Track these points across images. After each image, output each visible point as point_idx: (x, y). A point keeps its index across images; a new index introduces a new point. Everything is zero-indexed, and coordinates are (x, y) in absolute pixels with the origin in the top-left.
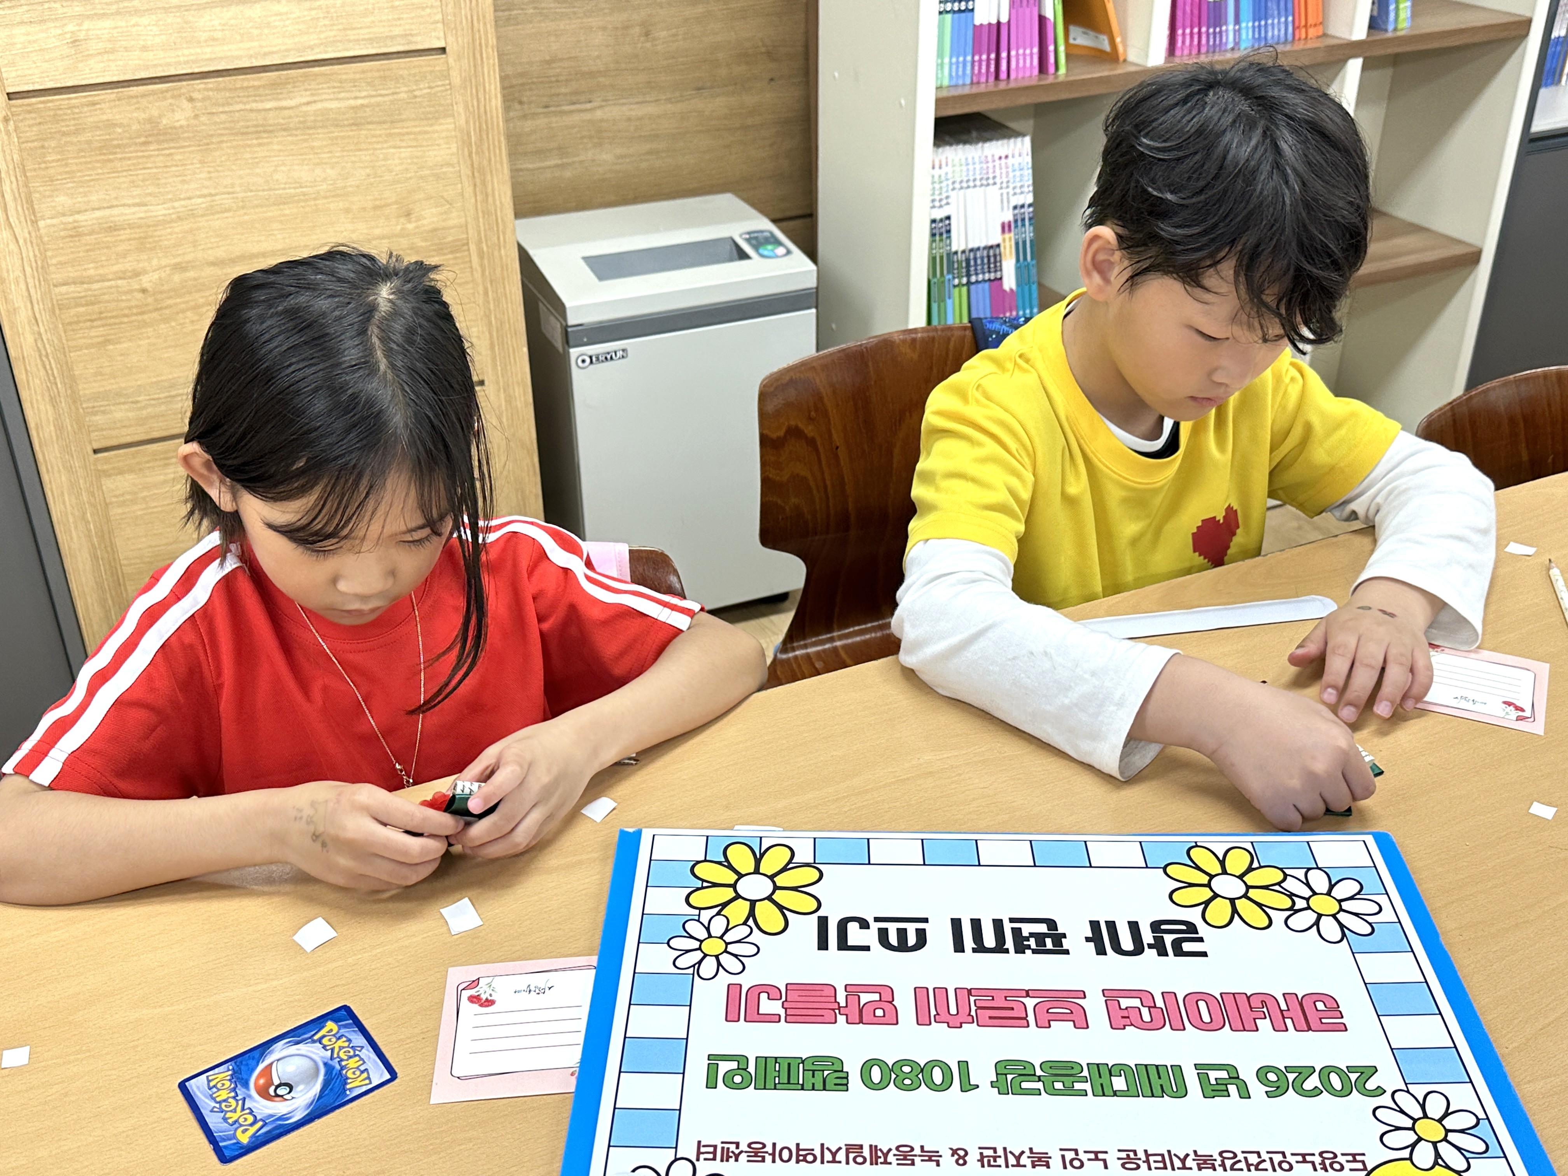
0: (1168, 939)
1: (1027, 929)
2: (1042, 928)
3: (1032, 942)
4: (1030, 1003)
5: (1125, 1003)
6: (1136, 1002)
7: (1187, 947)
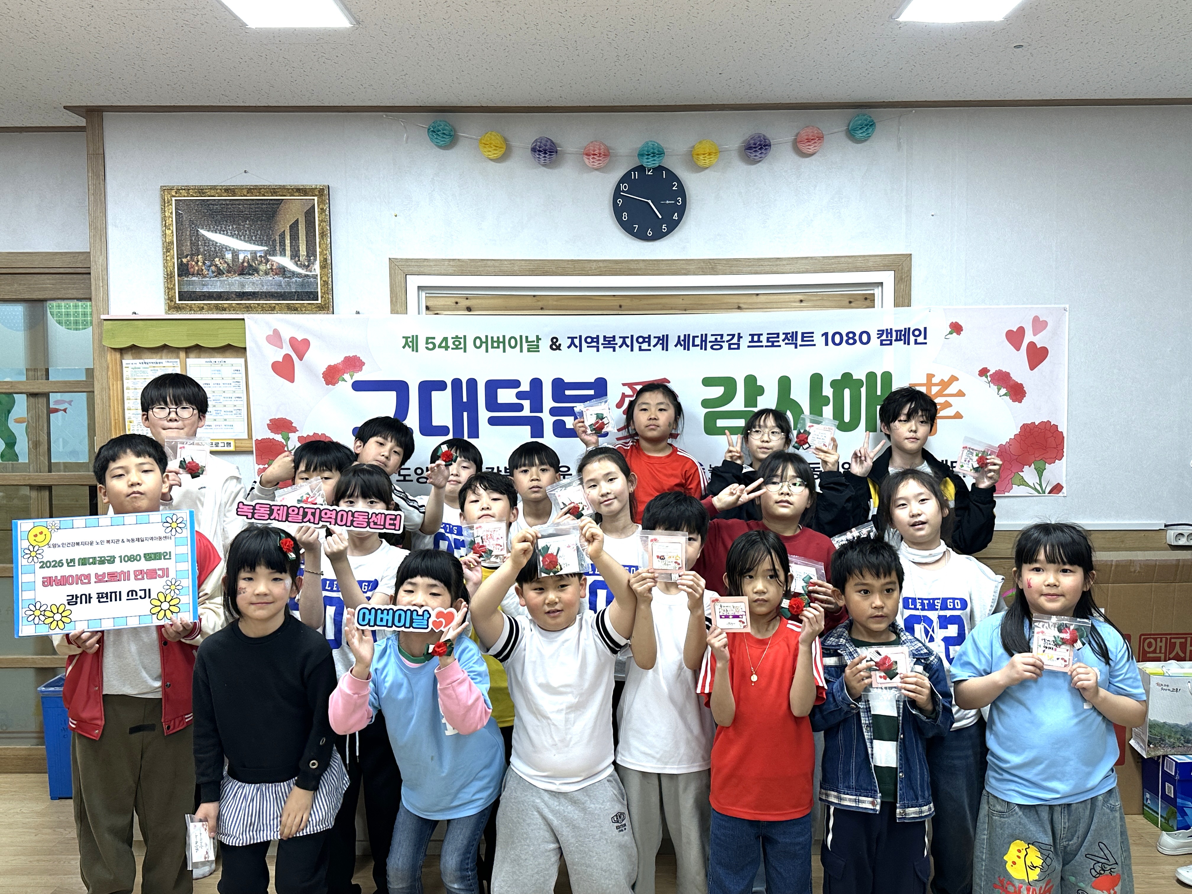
0: (74, 600)
1: (105, 599)
2: (102, 600)
3: (104, 595)
4: (106, 579)
5: (86, 581)
6: (85, 581)
7: (70, 598)
